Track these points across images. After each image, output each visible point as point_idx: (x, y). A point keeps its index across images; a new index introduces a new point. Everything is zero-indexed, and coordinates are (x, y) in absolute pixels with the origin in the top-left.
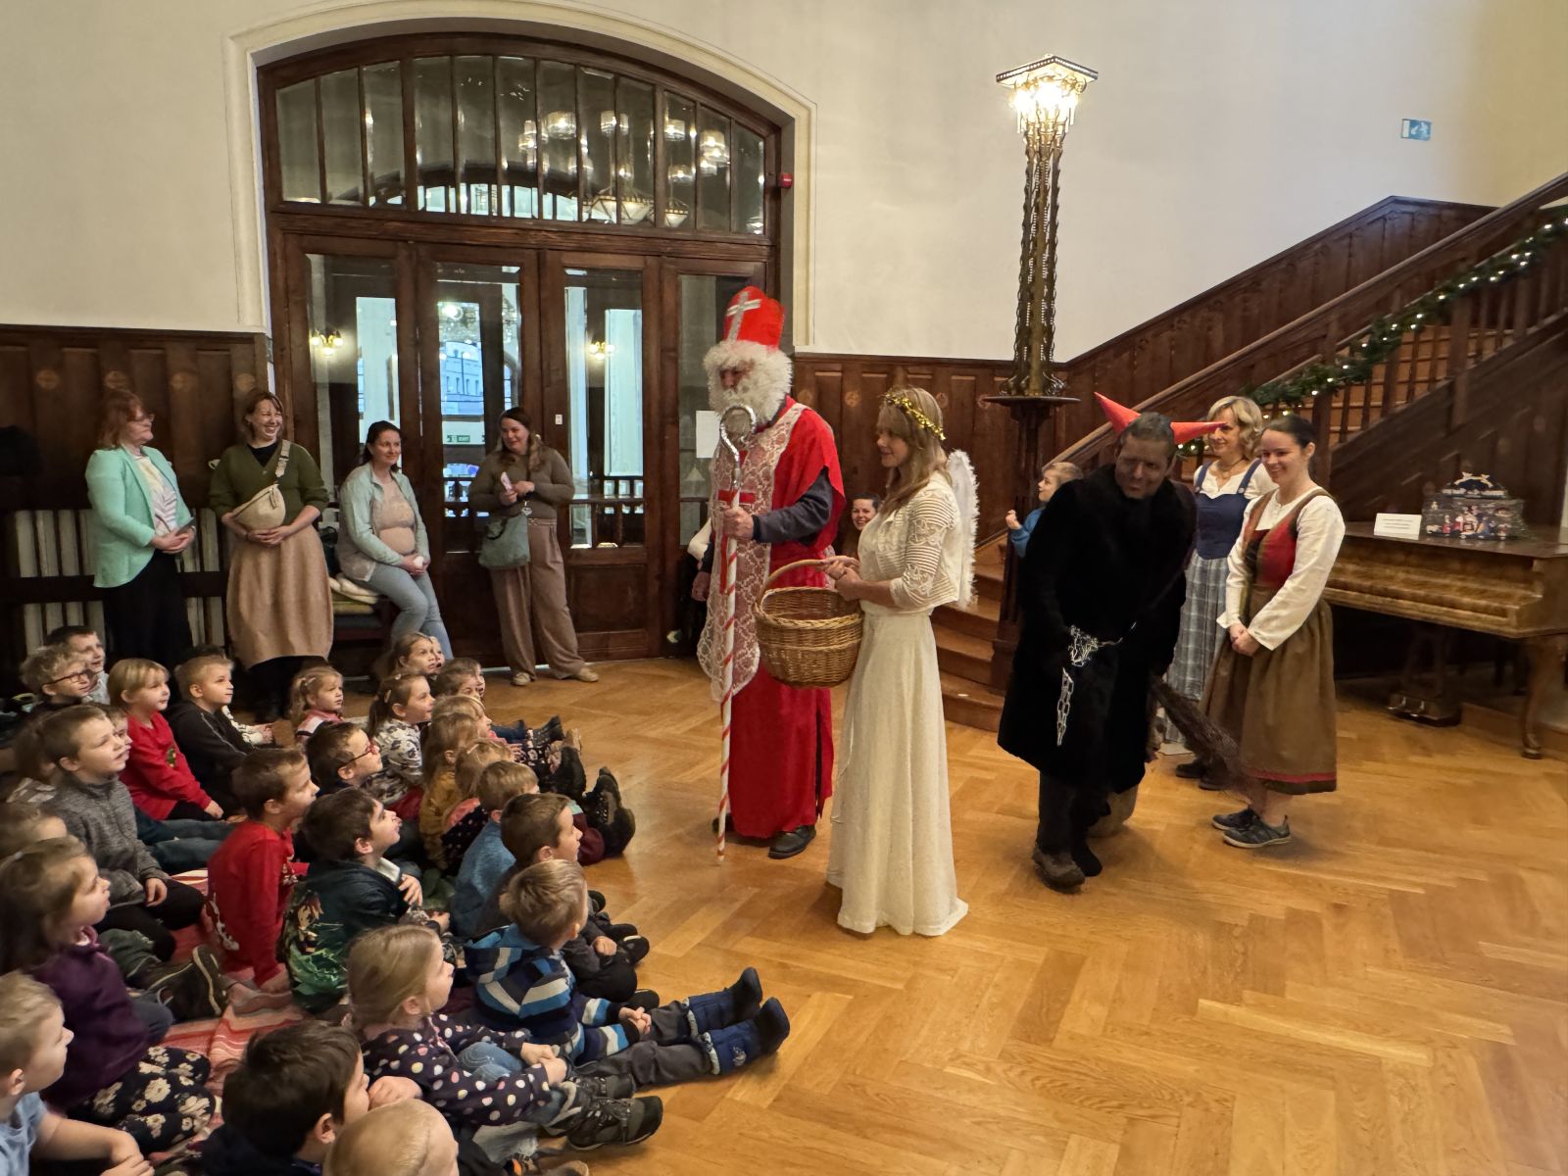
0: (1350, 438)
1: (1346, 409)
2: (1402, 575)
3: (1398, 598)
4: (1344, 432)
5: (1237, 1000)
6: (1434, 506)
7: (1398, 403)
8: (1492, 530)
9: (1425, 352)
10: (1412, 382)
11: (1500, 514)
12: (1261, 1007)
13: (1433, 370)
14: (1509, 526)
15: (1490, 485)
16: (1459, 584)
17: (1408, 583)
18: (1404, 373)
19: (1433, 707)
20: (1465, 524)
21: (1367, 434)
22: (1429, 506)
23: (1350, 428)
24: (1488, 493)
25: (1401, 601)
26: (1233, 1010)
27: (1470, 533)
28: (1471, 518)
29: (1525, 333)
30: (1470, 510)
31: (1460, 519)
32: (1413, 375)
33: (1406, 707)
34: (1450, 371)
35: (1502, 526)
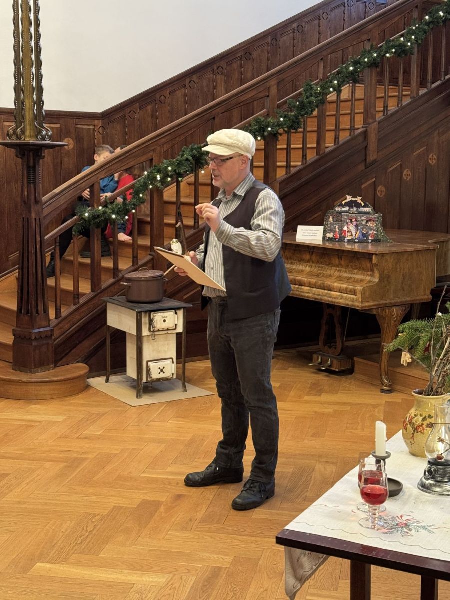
0: (293, 171)
1: (288, 150)
2: (308, 269)
3: (302, 286)
4: (288, 167)
5: (66, 560)
6: (331, 219)
7: (327, 145)
8: (364, 235)
9: (345, 109)
10: (337, 130)
11: (370, 224)
12: (79, 563)
13: (353, 121)
14: (375, 233)
15: (363, 204)
16: (337, 274)
17: (311, 274)
18: (330, 124)
19: (335, 362)
20: (349, 232)
21: (306, 168)
22: (328, 220)
23: (292, 164)
24: (362, 210)
25: (303, 288)
26: (57, 567)
27: (350, 238)
28: (352, 228)
29: (418, 93)
30: (352, 222)
31: (345, 229)
32: (337, 125)
33: (320, 364)
34: (365, 122)
35: (371, 233)
